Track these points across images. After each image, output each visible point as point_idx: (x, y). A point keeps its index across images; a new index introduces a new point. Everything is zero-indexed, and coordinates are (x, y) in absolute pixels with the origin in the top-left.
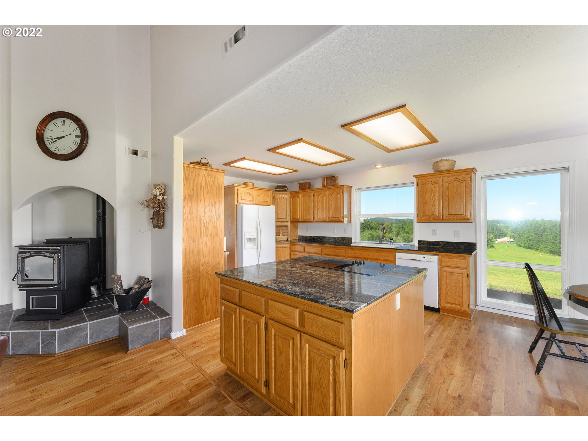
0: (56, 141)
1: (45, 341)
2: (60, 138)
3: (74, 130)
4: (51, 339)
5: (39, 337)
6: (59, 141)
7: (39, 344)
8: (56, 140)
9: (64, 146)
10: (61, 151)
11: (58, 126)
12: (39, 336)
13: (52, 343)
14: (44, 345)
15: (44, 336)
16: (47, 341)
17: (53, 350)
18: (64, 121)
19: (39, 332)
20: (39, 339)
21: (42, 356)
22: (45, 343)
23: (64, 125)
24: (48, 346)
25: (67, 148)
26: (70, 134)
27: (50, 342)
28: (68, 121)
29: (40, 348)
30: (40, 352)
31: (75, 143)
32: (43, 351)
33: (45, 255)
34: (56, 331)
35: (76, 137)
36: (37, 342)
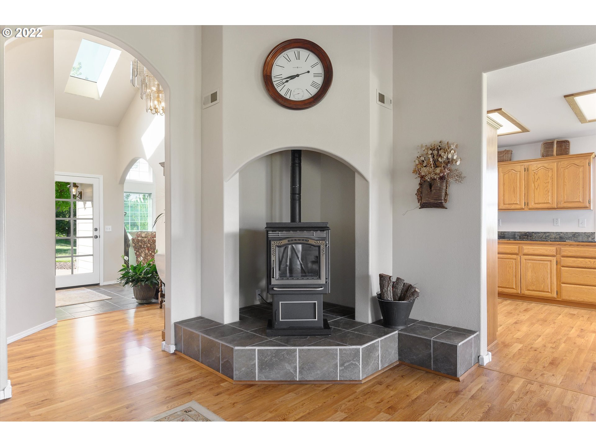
0: (287, 81)
1: (345, 362)
2: (292, 77)
3: (313, 66)
4: (353, 360)
5: (337, 356)
6: (291, 82)
7: (337, 366)
8: (288, 79)
9: (298, 89)
10: (294, 96)
11: (289, 61)
12: (337, 354)
13: (355, 365)
14: (343, 368)
15: (343, 355)
16: (348, 362)
17: (356, 375)
18: (299, 53)
19: (337, 349)
20: (337, 359)
21: (342, 382)
22: (345, 365)
23: (298, 58)
24: (350, 369)
25: (303, 91)
26: (308, 72)
27: (352, 364)
28: (304, 53)
29: (338, 372)
30: (337, 378)
31: (314, 84)
32: (343, 376)
33: (309, 242)
34: (360, 349)
35: (316, 75)
36: (334, 363)
